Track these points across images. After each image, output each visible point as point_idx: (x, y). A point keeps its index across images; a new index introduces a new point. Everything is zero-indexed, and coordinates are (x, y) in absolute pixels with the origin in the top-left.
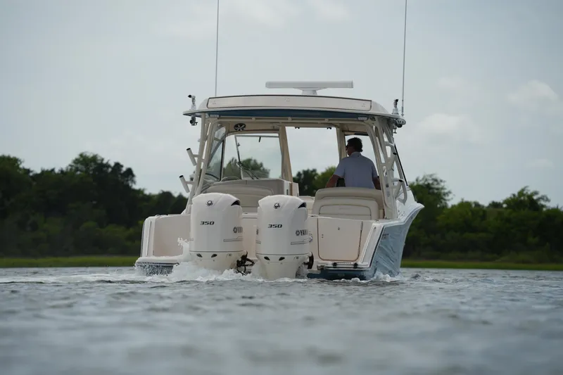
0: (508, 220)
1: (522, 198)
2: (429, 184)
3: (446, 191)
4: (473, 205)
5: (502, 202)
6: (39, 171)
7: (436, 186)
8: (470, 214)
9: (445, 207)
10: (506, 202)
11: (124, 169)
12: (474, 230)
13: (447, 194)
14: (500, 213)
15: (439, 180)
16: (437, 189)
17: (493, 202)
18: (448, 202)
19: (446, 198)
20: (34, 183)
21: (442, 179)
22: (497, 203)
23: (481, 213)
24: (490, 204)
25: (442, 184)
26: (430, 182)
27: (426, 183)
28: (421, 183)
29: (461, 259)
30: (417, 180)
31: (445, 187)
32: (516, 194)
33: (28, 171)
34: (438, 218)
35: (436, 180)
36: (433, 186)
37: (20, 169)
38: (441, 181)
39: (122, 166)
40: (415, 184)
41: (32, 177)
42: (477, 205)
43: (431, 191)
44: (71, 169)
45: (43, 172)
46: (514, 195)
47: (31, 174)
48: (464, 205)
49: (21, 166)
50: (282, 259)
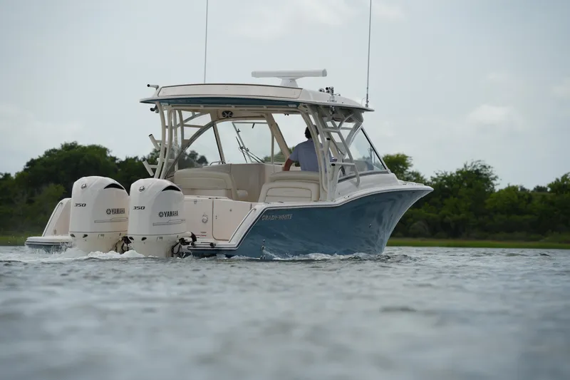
0: (552, 203)
1: (565, 183)
2: (478, 170)
3: (492, 176)
4: (519, 189)
5: (546, 186)
6: (124, 159)
7: (485, 173)
8: (516, 197)
9: (492, 191)
10: (550, 186)
11: (198, 157)
12: (520, 213)
13: (494, 179)
14: (544, 196)
15: (487, 167)
16: (485, 175)
17: (538, 187)
18: (495, 187)
19: (494, 182)
20: (119, 170)
21: (490, 165)
22: (541, 187)
23: (526, 197)
24: (535, 189)
25: (490, 170)
26: (479, 168)
27: (475, 169)
28: (469, 169)
29: (506, 239)
30: (465, 166)
31: (493, 172)
32: (560, 179)
33: (114, 159)
34: (487, 201)
35: (485, 167)
36: (482, 172)
37: (108, 157)
38: (489, 167)
39: (197, 154)
40: (464, 170)
41: (117, 164)
42: (523, 189)
43: (480, 176)
44: (152, 157)
45: (127, 160)
46: (558, 180)
47: (117, 162)
48: (511, 190)
49: (108, 155)
50: (144, 239)
